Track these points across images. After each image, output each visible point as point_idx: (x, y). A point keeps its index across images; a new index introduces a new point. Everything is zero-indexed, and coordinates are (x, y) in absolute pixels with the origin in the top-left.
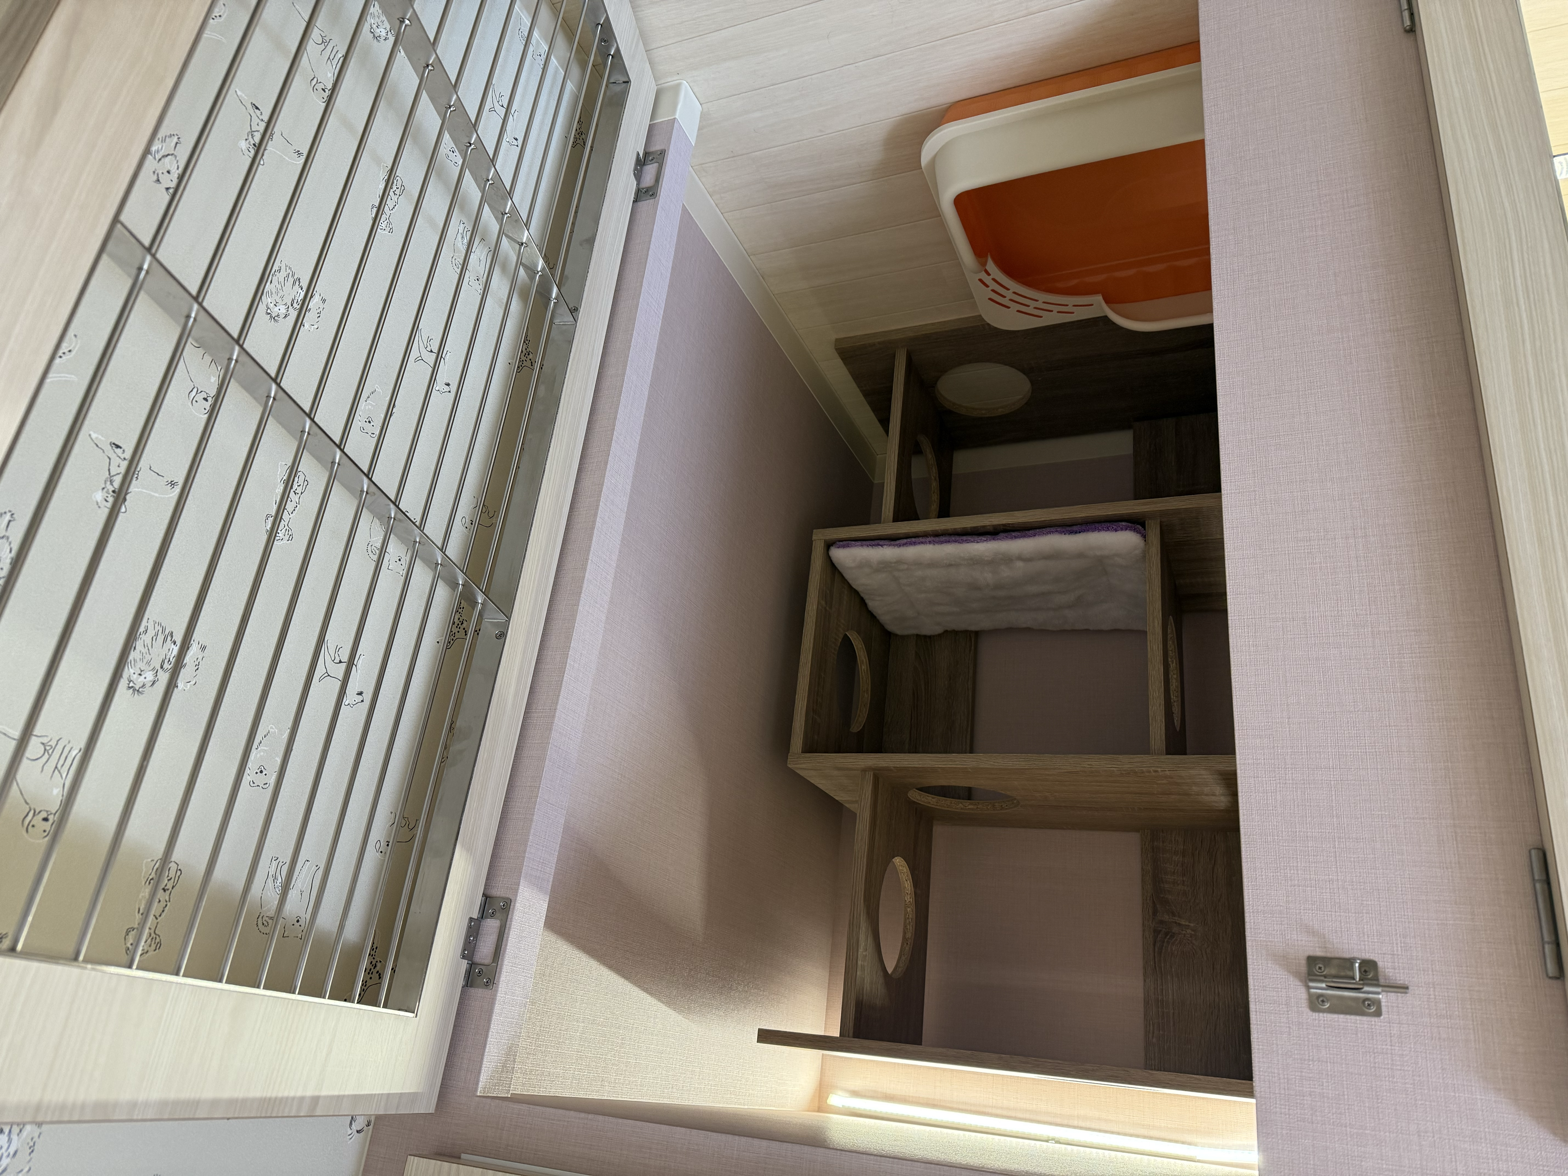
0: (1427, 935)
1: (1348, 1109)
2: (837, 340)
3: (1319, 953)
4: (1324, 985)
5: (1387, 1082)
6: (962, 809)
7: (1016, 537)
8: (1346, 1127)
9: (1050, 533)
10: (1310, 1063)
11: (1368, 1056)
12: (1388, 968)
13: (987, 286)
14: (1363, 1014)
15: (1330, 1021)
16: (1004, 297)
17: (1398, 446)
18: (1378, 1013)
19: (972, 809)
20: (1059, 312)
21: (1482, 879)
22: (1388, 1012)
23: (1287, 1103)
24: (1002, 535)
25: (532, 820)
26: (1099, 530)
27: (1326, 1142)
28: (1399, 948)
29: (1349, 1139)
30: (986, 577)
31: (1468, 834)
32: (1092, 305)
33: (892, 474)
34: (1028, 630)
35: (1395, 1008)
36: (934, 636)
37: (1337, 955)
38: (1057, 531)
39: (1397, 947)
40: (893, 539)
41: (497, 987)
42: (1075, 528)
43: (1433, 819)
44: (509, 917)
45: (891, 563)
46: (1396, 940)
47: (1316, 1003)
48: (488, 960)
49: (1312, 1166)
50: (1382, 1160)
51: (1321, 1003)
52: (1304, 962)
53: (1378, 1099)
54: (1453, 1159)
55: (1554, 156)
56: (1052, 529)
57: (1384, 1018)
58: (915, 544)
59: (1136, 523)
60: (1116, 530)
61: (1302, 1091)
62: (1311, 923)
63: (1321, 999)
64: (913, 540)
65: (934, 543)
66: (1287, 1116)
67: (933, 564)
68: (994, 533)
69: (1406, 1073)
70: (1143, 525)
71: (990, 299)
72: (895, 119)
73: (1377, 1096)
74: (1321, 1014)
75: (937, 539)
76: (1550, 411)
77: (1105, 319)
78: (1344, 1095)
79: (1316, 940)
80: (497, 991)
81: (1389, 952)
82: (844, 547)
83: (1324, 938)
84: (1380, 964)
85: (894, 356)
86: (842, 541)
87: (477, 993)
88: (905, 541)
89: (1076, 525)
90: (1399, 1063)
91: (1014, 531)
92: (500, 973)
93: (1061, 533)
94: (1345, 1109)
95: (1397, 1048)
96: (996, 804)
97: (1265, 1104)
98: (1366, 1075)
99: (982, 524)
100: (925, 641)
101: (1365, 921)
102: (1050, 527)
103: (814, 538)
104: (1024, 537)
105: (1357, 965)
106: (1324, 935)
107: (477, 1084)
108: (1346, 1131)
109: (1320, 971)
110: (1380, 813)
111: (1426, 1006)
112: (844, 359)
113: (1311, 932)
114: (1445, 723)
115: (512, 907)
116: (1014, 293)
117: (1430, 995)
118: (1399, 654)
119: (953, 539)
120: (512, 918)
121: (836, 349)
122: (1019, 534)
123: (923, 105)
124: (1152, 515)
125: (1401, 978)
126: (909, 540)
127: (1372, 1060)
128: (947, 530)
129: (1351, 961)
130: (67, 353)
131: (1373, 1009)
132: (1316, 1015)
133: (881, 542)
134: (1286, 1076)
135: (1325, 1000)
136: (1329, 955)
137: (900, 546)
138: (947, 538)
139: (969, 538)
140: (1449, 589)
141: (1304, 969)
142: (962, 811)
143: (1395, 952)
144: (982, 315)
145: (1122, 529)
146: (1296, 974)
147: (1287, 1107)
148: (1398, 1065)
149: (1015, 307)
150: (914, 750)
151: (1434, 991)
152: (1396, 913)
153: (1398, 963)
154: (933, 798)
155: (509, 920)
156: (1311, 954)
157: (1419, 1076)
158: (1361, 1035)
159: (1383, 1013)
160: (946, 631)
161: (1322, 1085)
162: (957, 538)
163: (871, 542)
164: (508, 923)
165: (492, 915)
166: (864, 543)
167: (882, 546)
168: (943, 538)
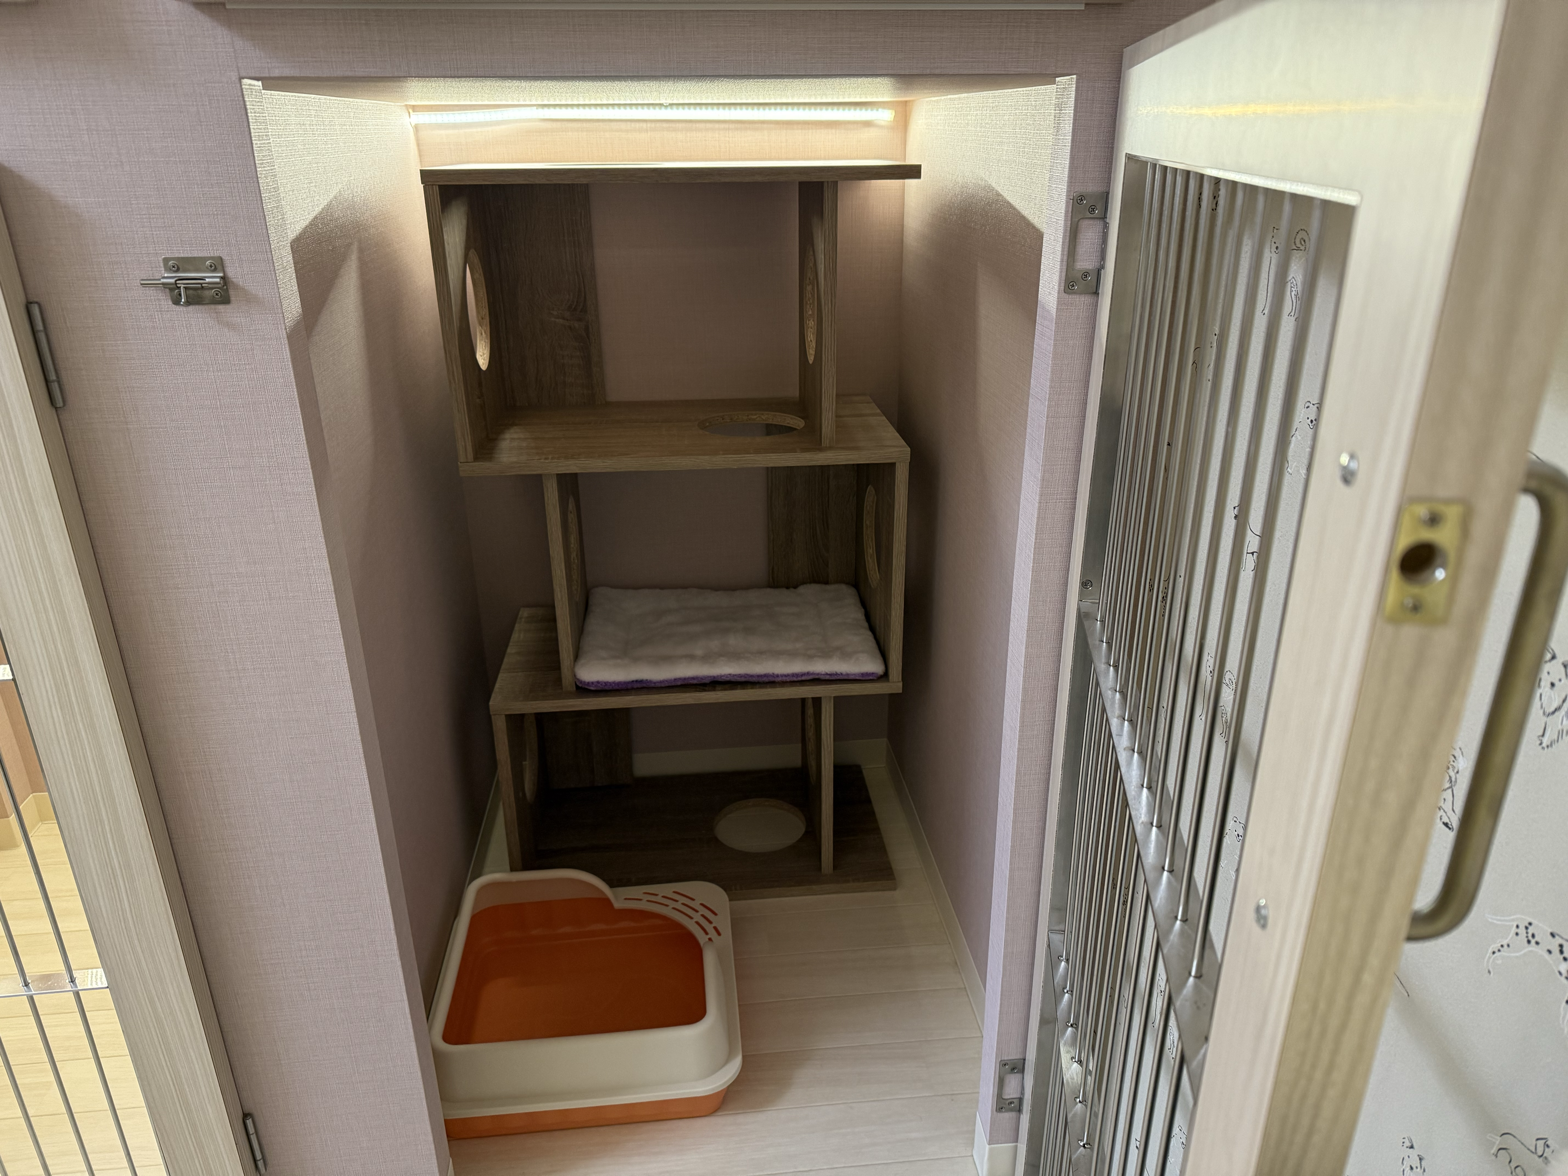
0: (137, 330)
1: (180, 177)
2: (895, 889)
3: (221, 307)
4: (207, 280)
5: (152, 203)
6: (763, 414)
7: (693, 678)
8: (180, 161)
9: (661, 682)
10: (216, 212)
11: (170, 223)
12: (164, 299)
13: (715, 928)
14: (178, 259)
15: (204, 250)
16: (703, 916)
17: (213, 748)
18: (166, 260)
19: (752, 415)
20: (656, 895)
21: (100, 380)
22: (159, 263)
23: (230, 175)
24: (707, 681)
25: (1052, 381)
26: (614, 683)
27: (194, 146)
28: (157, 317)
29: (176, 151)
30: (734, 641)
31: (115, 416)
32: (625, 899)
33: (826, 747)
34: (716, 589)
35: (154, 266)
36: (810, 583)
37: (206, 307)
38: (655, 683)
39: (159, 318)
40: (817, 680)
41: (1067, 196)
42: (639, 685)
43: (144, 428)
44: (1064, 274)
45: (819, 657)
46: (160, 324)
47: (218, 264)
48: (1084, 224)
49: (203, 124)
50: (147, 137)
51: (213, 265)
52: (233, 299)
53: (157, 188)
54: (92, 145)
55: (108, 987)
56: (659, 685)
57: (161, 256)
58: (793, 675)
59: (583, 689)
60: (598, 682)
61: (219, 188)
62: (231, 333)
63: (213, 268)
64: (795, 679)
65: (773, 675)
66: (228, 164)
67: (777, 654)
68: (714, 684)
69: (138, 213)
70: (577, 687)
71: (716, 914)
72: (773, 1109)
73: (158, 191)
74: (212, 255)
75: (772, 679)
76: (84, 771)
77: (612, 884)
78: (185, 188)
79: (225, 319)
80: (1068, 191)
81: (164, 313)
82: (867, 674)
83: (218, 321)
84: (170, 303)
85: (835, 867)
86: (871, 680)
87: (1092, 188)
88: (803, 678)
89: (638, 688)
90: (145, 220)
91: (696, 685)
92: (1067, 212)
93: (651, 682)
94: (182, 176)
95: (147, 232)
96: (728, 421)
97: (248, 172)
98: (169, 207)
99: (727, 692)
100: (819, 578)
101: (187, 338)
102: (662, 688)
103: (901, 684)
104: (685, 679)
105: (183, 300)
106: (218, 323)
107: (1077, 88)
108: (179, 158)
109: (217, 292)
110: (187, 431)
111: (129, 270)
112: (890, 868)
113: (229, 325)
114: (145, 509)
115: (1063, 285)
116: (691, 918)
117: (128, 279)
118: (188, 568)
119: (754, 679)
120: (1061, 272)
121: (894, 879)
122: (691, 682)
123: (741, 1118)
124: (568, 695)
125: (151, 292)
126: (800, 679)
127: (166, 220)
128: (761, 688)
129: (188, 303)
130: (1496, 950)
131: (171, 263)
132: (217, 254)
133: (828, 677)
134: (234, 198)
135: (209, 267)
136: (213, 306)
137: (808, 674)
138: (761, 680)
139: (739, 679)
140: (156, 623)
141: (232, 292)
142: (763, 412)
143: (159, 313)
144: (727, 899)
145: (593, 683)
146: (237, 287)
147: (229, 171)
148: (145, 218)
149: (695, 905)
150: (823, 468)
151: (125, 284)
152: (163, 346)
153: (156, 304)
154: (788, 423)
155: (1064, 271)
156: (227, 306)
157: (127, 211)
158: (177, 241)
159: (162, 261)
160: (795, 587)
161: (203, 194)
162: (751, 680)
163: (838, 678)
164: (1065, 267)
165: (1086, 274)
166: (846, 678)
167: (827, 674)
168: (765, 679)
